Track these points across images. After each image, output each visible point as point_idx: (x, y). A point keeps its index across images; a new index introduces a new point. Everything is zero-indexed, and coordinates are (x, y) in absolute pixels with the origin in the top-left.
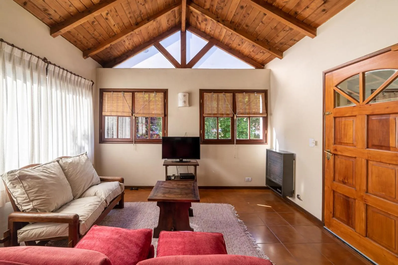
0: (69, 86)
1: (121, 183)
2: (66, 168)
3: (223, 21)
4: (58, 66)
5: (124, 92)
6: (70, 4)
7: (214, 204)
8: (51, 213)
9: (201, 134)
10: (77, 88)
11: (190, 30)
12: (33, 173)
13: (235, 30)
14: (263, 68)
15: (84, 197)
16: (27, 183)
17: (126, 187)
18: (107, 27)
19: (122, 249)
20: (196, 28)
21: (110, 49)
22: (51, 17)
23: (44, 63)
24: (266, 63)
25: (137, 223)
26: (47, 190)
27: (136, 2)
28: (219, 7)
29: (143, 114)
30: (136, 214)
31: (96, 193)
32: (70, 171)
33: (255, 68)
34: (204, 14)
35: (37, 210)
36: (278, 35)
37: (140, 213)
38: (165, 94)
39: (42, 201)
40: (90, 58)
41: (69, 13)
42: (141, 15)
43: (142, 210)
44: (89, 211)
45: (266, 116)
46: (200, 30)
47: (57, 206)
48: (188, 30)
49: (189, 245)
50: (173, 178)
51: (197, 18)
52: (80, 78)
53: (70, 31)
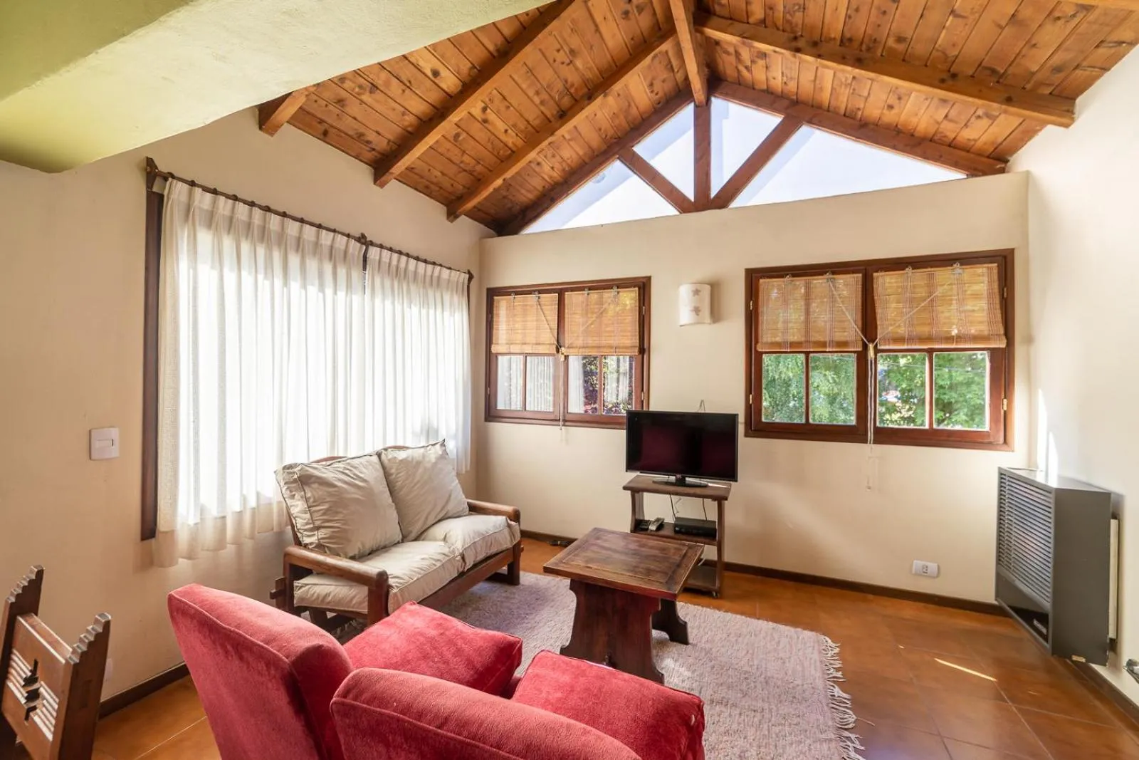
0: (413, 287)
1: (511, 520)
2: (393, 471)
3: (815, 44)
4: (389, 246)
5: (539, 293)
6: (403, 109)
7: (770, 623)
8: (350, 561)
9: (751, 405)
10: (431, 293)
11: (722, 94)
12: (325, 473)
13: (859, 62)
14: (1002, 171)
15: (423, 540)
16: (311, 492)
17: (526, 534)
18: (489, 139)
19: (433, 662)
20: (740, 84)
21: (508, 190)
22: (374, 147)
23: (358, 245)
24: (1015, 149)
25: (534, 627)
26: (345, 512)
27: (549, 63)
28: (793, 7)
29: (583, 347)
30: (541, 604)
31: (447, 536)
32: (400, 479)
33: (967, 175)
34: (750, 41)
35: (326, 549)
36: (1033, 42)
37: (552, 603)
38: (642, 291)
39: (333, 532)
40: (463, 220)
41: (404, 130)
42: (568, 91)
43: (559, 598)
44: (416, 570)
45: (1003, 346)
46: (754, 89)
47: (361, 548)
48: (715, 97)
49: (580, 698)
50: (653, 527)
51: (737, 54)
52: (439, 267)
53: (413, 166)
